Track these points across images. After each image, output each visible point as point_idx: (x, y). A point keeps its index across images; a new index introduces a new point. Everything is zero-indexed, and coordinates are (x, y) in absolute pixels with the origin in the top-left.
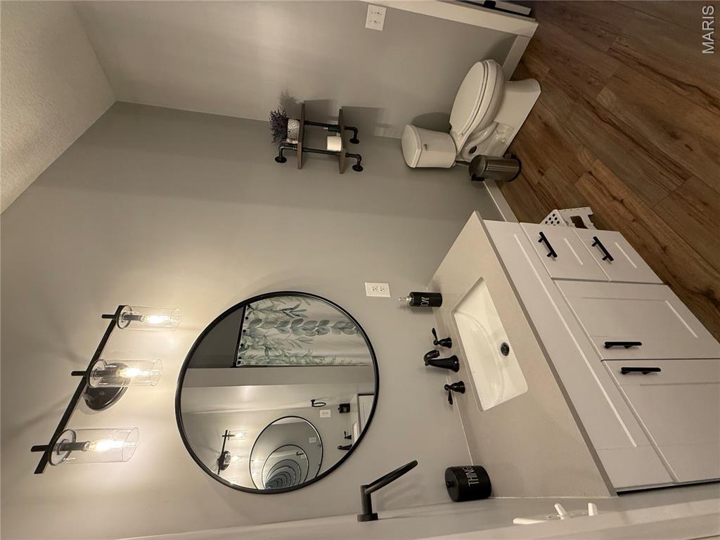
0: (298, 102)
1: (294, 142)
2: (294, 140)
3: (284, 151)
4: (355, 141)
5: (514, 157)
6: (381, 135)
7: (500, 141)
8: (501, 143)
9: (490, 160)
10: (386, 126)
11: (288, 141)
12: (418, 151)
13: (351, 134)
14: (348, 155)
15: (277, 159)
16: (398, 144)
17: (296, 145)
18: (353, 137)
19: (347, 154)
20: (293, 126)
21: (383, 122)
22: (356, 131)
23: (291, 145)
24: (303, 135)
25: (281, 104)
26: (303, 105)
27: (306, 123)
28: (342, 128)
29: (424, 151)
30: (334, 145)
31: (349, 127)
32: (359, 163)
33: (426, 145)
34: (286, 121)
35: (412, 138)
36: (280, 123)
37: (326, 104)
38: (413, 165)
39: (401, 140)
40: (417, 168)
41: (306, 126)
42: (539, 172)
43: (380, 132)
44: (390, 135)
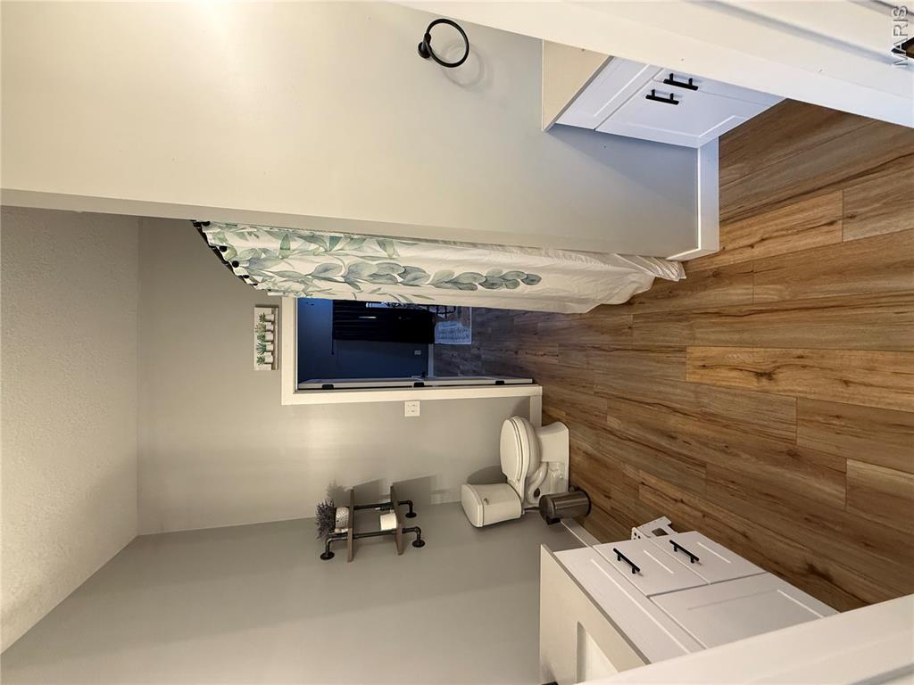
0: (346, 490)
1: (343, 531)
2: (343, 528)
3: (331, 545)
4: (411, 515)
5: (578, 489)
6: (439, 502)
7: (558, 477)
8: (560, 480)
9: (556, 498)
10: (441, 492)
11: (337, 531)
12: (479, 508)
13: (406, 509)
14: (405, 531)
15: (323, 557)
16: (460, 507)
17: (346, 533)
18: (408, 512)
19: (404, 529)
20: (342, 514)
21: (437, 489)
22: (410, 504)
23: (340, 535)
24: (353, 522)
25: (329, 495)
26: (352, 491)
27: (356, 508)
28: (396, 504)
29: (486, 506)
30: (389, 522)
31: (404, 502)
32: (419, 537)
33: (486, 500)
34: (334, 511)
35: (471, 495)
36: (327, 514)
37: (375, 485)
38: (479, 525)
39: (461, 502)
40: (485, 528)
41: (356, 511)
42: (606, 496)
43: (438, 499)
44: (448, 499)
